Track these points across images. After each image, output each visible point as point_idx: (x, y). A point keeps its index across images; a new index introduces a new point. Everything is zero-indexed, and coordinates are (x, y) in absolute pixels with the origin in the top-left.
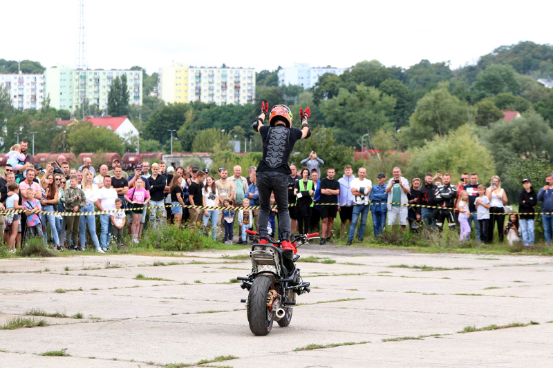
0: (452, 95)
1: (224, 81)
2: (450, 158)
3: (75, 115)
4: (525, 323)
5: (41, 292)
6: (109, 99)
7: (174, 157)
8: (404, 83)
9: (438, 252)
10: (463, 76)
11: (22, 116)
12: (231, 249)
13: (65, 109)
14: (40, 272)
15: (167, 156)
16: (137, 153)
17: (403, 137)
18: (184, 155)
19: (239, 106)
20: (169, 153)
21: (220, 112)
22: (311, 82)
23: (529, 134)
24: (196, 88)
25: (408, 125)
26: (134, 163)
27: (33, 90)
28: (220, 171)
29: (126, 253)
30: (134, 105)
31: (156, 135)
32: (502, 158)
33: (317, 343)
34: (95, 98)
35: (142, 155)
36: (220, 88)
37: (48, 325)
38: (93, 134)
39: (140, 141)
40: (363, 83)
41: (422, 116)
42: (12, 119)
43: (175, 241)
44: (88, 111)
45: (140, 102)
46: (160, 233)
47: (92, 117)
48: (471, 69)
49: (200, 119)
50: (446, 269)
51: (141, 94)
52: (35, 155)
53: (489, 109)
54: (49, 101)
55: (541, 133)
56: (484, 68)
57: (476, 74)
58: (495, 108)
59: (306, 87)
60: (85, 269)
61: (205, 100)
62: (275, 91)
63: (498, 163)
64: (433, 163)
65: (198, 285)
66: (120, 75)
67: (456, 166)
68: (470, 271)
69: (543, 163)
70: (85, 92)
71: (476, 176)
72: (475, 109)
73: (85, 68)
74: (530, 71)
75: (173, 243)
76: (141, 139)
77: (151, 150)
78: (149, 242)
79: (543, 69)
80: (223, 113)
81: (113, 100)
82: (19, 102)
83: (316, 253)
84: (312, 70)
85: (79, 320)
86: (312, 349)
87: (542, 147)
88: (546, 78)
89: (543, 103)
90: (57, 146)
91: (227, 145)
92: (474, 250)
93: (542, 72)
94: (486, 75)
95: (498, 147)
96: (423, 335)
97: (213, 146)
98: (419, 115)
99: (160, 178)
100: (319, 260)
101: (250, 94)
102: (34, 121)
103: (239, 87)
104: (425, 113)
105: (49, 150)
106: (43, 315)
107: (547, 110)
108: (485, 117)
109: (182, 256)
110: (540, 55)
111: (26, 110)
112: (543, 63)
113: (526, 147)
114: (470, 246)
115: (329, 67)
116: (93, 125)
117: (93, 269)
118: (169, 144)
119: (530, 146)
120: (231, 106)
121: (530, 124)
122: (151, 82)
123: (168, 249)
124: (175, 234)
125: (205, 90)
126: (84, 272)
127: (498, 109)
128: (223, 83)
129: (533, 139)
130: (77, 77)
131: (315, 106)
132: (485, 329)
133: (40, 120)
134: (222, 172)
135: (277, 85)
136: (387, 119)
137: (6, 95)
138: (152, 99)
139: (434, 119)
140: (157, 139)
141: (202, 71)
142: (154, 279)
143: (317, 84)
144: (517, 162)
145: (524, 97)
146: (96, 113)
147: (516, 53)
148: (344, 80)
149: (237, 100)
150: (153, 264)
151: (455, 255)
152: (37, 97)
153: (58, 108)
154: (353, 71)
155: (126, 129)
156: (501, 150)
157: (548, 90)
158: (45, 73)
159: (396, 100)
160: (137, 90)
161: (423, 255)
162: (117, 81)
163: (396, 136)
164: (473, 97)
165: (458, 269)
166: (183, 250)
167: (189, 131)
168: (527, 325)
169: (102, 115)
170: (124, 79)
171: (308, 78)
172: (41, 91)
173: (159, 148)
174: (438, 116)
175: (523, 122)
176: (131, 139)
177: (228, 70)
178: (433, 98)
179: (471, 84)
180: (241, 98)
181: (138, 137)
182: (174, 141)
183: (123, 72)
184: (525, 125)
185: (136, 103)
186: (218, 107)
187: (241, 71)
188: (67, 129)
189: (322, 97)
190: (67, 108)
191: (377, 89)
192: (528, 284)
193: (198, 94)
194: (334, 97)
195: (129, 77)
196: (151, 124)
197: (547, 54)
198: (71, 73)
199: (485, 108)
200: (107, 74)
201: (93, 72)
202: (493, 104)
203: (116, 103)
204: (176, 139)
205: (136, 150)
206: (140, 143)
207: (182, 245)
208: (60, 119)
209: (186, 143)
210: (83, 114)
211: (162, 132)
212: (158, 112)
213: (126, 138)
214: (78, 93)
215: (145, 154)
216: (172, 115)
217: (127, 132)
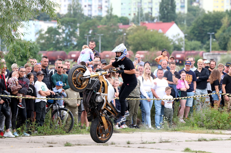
3: (133, 21)
6: (160, 9)
7: (213, 55)
11: (91, 21)
13: (125, 16)
15: (207, 53)
16: (183, 51)
18: (221, 53)
20: (209, 52)
26: (180, 60)
27: (100, 1)
30: (180, 13)
31: (198, 37)
34: (149, 8)
35: (186, 53)
38: (148, 36)
39: (185, 42)
42: (83, 24)
43: (215, 122)
44: (143, 19)
45: (185, 11)
46: (203, 115)
47: (147, 22)
51: (186, 5)
52: (102, 52)
54: (112, 9)
60: (143, 143)
70: (141, 3)
75: (214, 123)
76: (186, 40)
77: (194, 49)
78: (195, 122)
81: (163, 9)
82: (89, 10)
99: (204, 71)
102: (100, 25)
105: (113, 48)
109: (221, 133)
111: (94, 17)
116: (148, 29)
117: (149, 143)
118: (209, 44)
123: (210, 128)
124: (215, 116)
133: (105, 24)
137: (78, 5)
138: (195, 8)
140: (199, 40)
142: (199, 152)
146: (149, 19)
150: (197, 140)
152: (103, 7)
153: (119, 16)
155: (174, 32)
160: (182, 1)
166: (222, 129)
167: (225, 34)
169: (155, 21)
172: (106, 2)
173: (201, 47)
176: (178, 40)
181: (183, 39)
182: (213, 41)
185: (182, 11)
188: (127, 32)
190: (126, 15)
196: (194, 28)
203: (166, 12)
204: (214, 40)
205: (182, 49)
206: (185, 43)
207: (221, 125)
208: (121, 24)
209: (223, 43)
210: (140, 20)
211: (203, 35)
212: (199, 18)
213: (174, 40)
214: (136, 3)
215: (189, 52)
216: (211, 21)
217: (175, 34)
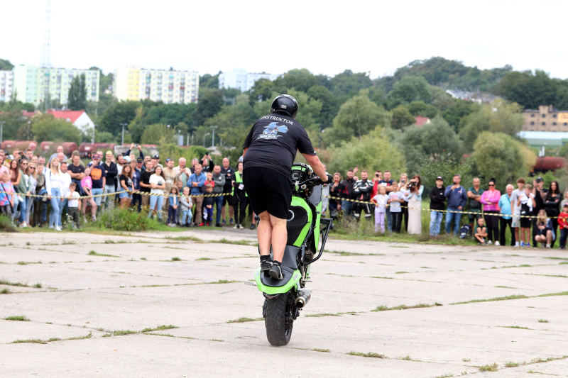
0: (371, 101)
1: (171, 82)
2: (366, 157)
3: (39, 108)
4: (430, 304)
5: (6, 263)
6: (69, 95)
8: (329, 89)
9: (355, 239)
10: (382, 85)
12: (173, 231)
13: (30, 102)
14: (5, 245)
15: (119, 146)
16: (93, 143)
17: (327, 137)
19: (183, 104)
20: (121, 144)
21: (167, 110)
22: (247, 85)
23: (437, 138)
24: (147, 88)
25: (332, 126)
26: (89, 152)
27: (3, 84)
28: (167, 162)
29: (80, 231)
30: (91, 101)
31: (109, 128)
32: (412, 159)
33: (248, 316)
34: (57, 94)
35: (96, 145)
36: (167, 88)
37: (11, 293)
38: (54, 125)
40: (293, 88)
41: (344, 119)
43: (124, 222)
44: (50, 106)
45: (97, 99)
46: (112, 215)
47: (54, 110)
48: (388, 79)
49: (149, 115)
50: (362, 255)
51: (97, 92)
52: (3, 142)
53: (403, 115)
54: (16, 95)
55: (447, 137)
56: (400, 79)
57: (393, 83)
58: (408, 114)
59: (243, 90)
60: (44, 245)
61: (154, 98)
62: (215, 93)
63: (410, 163)
64: (352, 162)
65: (144, 262)
66: (80, 74)
67: (372, 165)
68: (383, 257)
69: (451, 164)
70: (48, 88)
71: (389, 173)
72: (390, 114)
73: (49, 67)
74: (440, 83)
75: (122, 224)
76: (97, 131)
77: (105, 141)
78: (102, 222)
79: (452, 81)
80: (169, 110)
81: (72, 96)
83: (248, 237)
84: (249, 76)
85: (38, 289)
86: (243, 322)
87: (448, 150)
88: (454, 89)
89: (450, 111)
90: (22, 135)
91: (172, 139)
92: (387, 239)
93: (451, 84)
94: (402, 85)
95: (410, 148)
96: (341, 312)
97: (159, 139)
98: (341, 118)
99: (113, 165)
100: (251, 244)
101: (193, 95)
102: (3, 112)
103: (184, 88)
104: (347, 116)
105: (15, 138)
106: (7, 284)
107: (454, 117)
108: (399, 122)
109: (130, 235)
110: (449, 69)
112: (451, 76)
113: (434, 149)
114: (383, 235)
115: (264, 73)
116: (55, 117)
117: (51, 245)
118: (121, 137)
119: (437, 148)
120: (177, 104)
121: (439, 129)
122: (107, 81)
123: (118, 229)
124: (124, 216)
125: (154, 90)
126: (43, 247)
127: (411, 115)
128: (170, 84)
129: (440, 143)
130: (42, 74)
131: (250, 107)
132: (395, 308)
133: (8, 111)
134: (170, 162)
135: (217, 87)
136: (314, 120)
138: (107, 96)
139: (355, 122)
140: (110, 132)
141: (152, 73)
142: (105, 255)
143: (253, 88)
144: (428, 162)
145: (434, 105)
146: (57, 107)
147: (428, 66)
148: (276, 85)
149: (181, 99)
150: (104, 242)
151: (370, 242)
152: (6, 91)
153: (24, 101)
154: (285, 77)
155: (84, 122)
156: (412, 152)
157: (455, 100)
158: (14, 70)
159: (321, 104)
160: (94, 88)
161: (341, 241)
162: (76, 80)
163: (321, 135)
164: (390, 103)
165: (372, 255)
166: (131, 230)
167: (138, 126)
168: (432, 306)
169: (63, 109)
170: (83, 77)
171: (245, 82)
172: (10, 86)
173: (112, 140)
174: (359, 119)
175: (432, 127)
176: (87, 130)
177: (175, 73)
178: (355, 103)
179: (388, 92)
180: (185, 98)
181: (94, 129)
182: (125, 133)
183: (83, 72)
184: (434, 130)
185: (93, 99)
186: (165, 105)
187: (186, 74)
188: (32, 120)
189: (257, 99)
190: (32, 102)
191: (306, 94)
192: (434, 270)
193: (148, 93)
194: (268, 100)
195: (87, 76)
196: (106, 118)
197: (455, 69)
198: (37, 71)
199: (400, 114)
200: (68, 73)
201: (56, 71)
202: (407, 110)
203: (75, 99)
204: (127, 132)
205: (92, 140)
206: (95, 134)
207: (130, 226)
208: (26, 111)
209: (136, 135)
210: (46, 107)
211: (115, 126)
212: (112, 107)
213: (84, 130)
214: (42, 88)
215: (99, 145)
216: (124, 111)
217: (84, 124)
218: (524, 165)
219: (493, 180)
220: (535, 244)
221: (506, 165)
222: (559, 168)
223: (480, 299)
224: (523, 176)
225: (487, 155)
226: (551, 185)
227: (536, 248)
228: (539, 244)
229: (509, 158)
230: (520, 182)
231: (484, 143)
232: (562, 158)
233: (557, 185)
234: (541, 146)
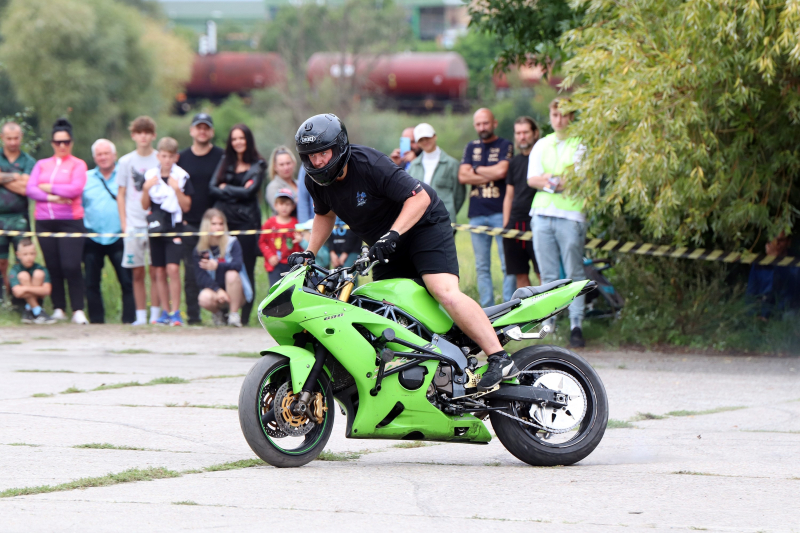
218: (157, 80)
219: (62, 125)
220: (194, 317)
221: (100, 81)
222: (262, 86)
223: (31, 485)
224: (154, 114)
225: (43, 52)
226: (230, 140)
227: (196, 327)
228: (206, 316)
229: (110, 59)
230: (139, 129)
231: (33, 17)
232: (271, 57)
233: (248, 136)
234: (204, 22)
